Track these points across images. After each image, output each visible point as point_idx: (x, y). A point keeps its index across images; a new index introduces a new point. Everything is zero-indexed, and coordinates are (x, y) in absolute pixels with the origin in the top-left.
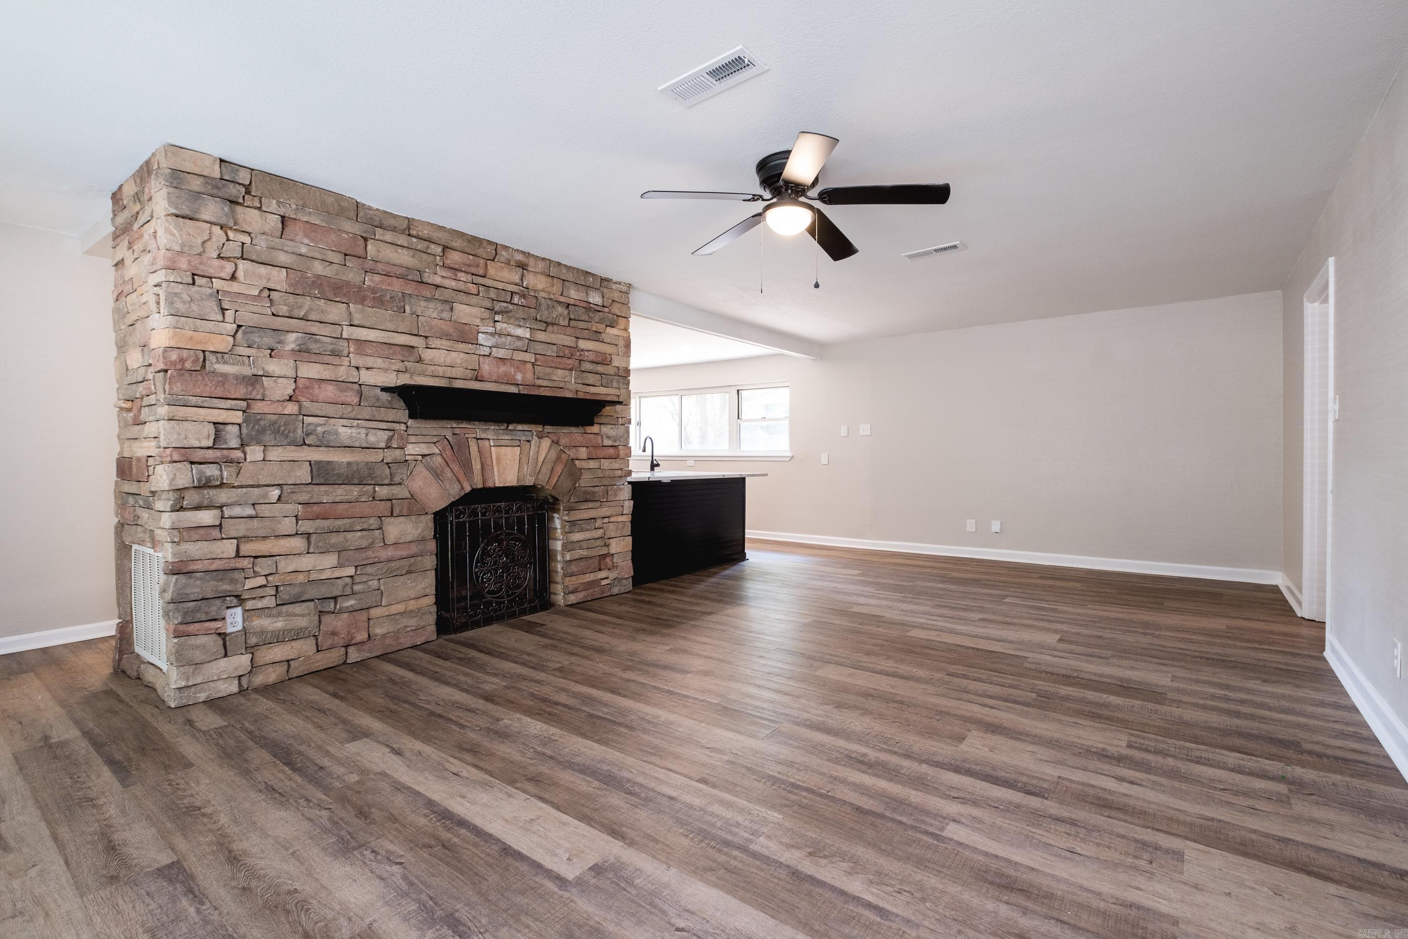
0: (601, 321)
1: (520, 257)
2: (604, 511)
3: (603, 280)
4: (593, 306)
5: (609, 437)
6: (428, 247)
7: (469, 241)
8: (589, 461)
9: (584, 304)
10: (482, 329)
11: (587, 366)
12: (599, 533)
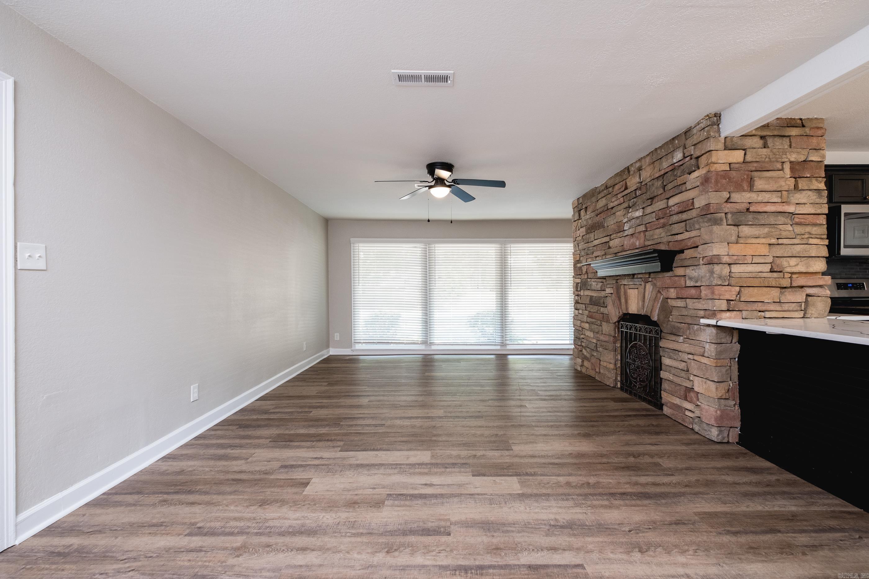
0: (683, 173)
1: (638, 165)
2: (685, 347)
3: (686, 133)
4: (677, 164)
5: (691, 279)
6: (609, 191)
7: (620, 175)
8: (677, 300)
9: (671, 168)
10: (624, 221)
11: (675, 218)
12: (682, 365)
